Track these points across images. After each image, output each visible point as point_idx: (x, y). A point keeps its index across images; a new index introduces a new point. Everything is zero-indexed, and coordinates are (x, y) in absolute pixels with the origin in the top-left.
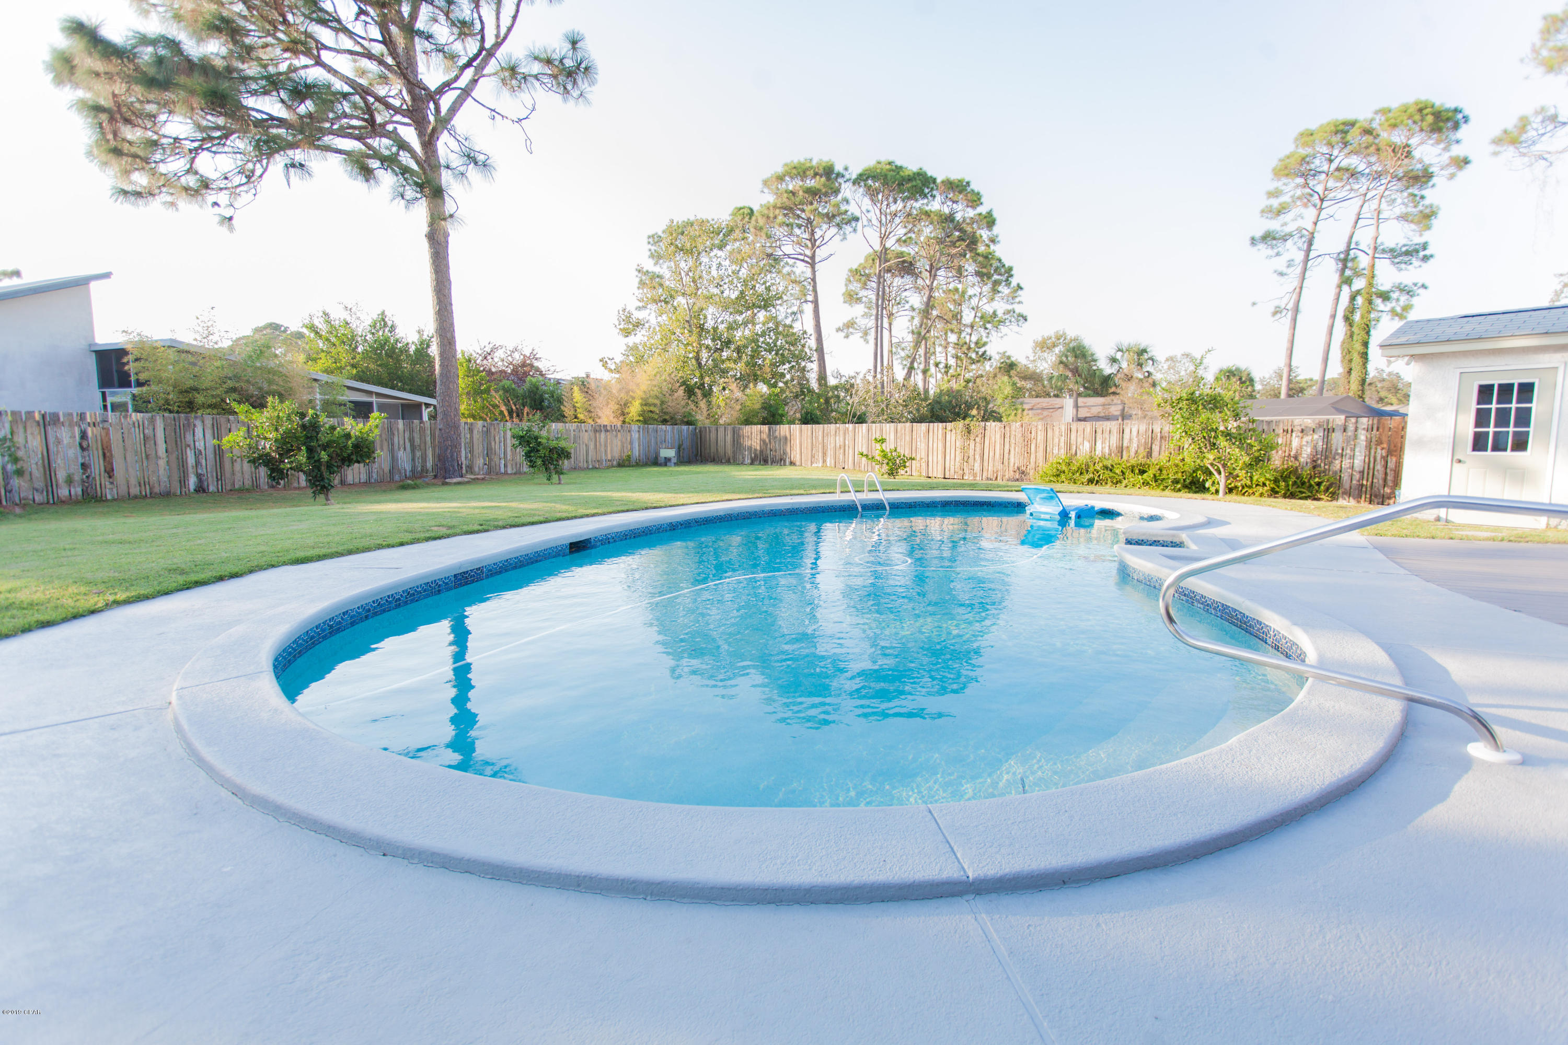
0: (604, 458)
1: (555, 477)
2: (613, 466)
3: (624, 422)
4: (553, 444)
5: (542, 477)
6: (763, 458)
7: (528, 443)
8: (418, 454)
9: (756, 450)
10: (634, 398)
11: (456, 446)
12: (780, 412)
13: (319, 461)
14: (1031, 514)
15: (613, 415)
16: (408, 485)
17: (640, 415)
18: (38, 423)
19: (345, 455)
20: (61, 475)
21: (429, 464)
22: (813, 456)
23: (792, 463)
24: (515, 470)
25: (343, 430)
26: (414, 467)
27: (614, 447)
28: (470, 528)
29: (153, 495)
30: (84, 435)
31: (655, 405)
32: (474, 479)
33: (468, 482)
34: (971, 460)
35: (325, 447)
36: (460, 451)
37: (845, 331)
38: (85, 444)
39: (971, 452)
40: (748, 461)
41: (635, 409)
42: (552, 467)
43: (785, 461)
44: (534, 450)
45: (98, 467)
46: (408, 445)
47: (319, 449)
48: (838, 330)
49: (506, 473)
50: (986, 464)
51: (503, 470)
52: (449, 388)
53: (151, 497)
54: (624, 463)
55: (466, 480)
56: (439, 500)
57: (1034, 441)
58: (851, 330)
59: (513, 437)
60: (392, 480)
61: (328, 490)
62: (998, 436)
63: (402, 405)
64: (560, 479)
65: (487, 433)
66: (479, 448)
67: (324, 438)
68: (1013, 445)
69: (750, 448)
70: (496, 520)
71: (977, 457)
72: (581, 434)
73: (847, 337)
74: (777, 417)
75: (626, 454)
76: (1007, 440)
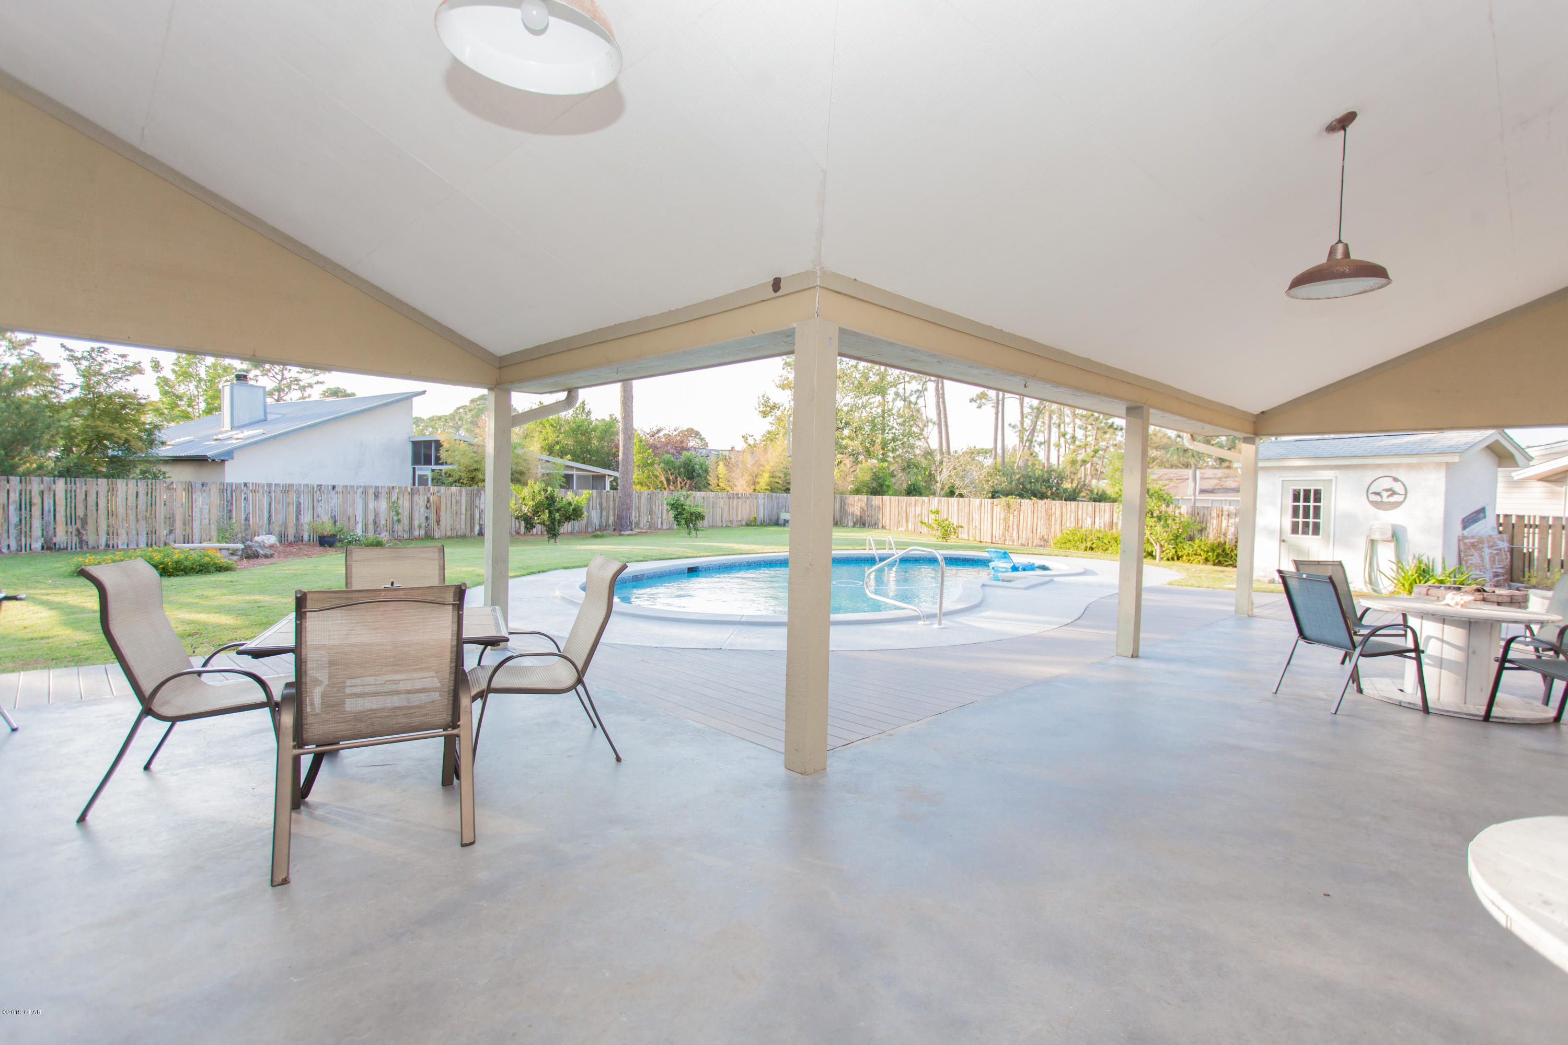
0: (735, 519)
1: (693, 532)
2: (742, 525)
3: (755, 490)
4: (693, 510)
5: (684, 532)
6: (862, 523)
7: (677, 508)
8: (604, 514)
9: (857, 515)
10: (763, 471)
11: (629, 509)
12: (887, 483)
13: (554, 518)
14: (993, 568)
15: (746, 485)
16: (598, 535)
17: (768, 485)
18: (409, 493)
19: (568, 515)
20: (416, 523)
21: (611, 521)
22: (899, 522)
23: (883, 527)
24: (668, 527)
25: (567, 500)
26: (601, 522)
27: (744, 511)
28: (639, 559)
29: (457, 537)
30: (428, 501)
31: (780, 478)
32: (639, 532)
33: (636, 534)
34: (1010, 529)
35: (558, 510)
36: (632, 513)
37: (978, 401)
38: (428, 506)
39: (1011, 523)
40: (851, 524)
41: (764, 481)
42: (691, 525)
43: (878, 525)
44: (680, 514)
45: (433, 518)
46: (598, 507)
47: (554, 512)
48: (972, 400)
49: (662, 529)
50: (1021, 532)
51: (659, 527)
52: (627, 469)
53: (457, 538)
54: (751, 524)
55: (635, 533)
56: (619, 544)
57: (1054, 516)
58: (983, 401)
59: (667, 504)
60: (586, 532)
61: (556, 536)
62: (1029, 511)
63: (593, 476)
64: (697, 534)
65: (650, 498)
66: (644, 509)
67: (557, 505)
68: (1039, 519)
69: (853, 514)
70: (652, 556)
71: (1015, 527)
72: (718, 500)
73: (980, 407)
74: (885, 487)
75: (753, 516)
76: (1035, 514)
